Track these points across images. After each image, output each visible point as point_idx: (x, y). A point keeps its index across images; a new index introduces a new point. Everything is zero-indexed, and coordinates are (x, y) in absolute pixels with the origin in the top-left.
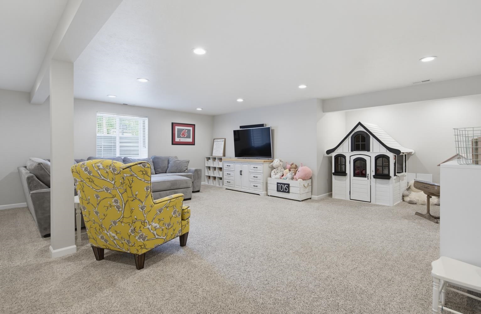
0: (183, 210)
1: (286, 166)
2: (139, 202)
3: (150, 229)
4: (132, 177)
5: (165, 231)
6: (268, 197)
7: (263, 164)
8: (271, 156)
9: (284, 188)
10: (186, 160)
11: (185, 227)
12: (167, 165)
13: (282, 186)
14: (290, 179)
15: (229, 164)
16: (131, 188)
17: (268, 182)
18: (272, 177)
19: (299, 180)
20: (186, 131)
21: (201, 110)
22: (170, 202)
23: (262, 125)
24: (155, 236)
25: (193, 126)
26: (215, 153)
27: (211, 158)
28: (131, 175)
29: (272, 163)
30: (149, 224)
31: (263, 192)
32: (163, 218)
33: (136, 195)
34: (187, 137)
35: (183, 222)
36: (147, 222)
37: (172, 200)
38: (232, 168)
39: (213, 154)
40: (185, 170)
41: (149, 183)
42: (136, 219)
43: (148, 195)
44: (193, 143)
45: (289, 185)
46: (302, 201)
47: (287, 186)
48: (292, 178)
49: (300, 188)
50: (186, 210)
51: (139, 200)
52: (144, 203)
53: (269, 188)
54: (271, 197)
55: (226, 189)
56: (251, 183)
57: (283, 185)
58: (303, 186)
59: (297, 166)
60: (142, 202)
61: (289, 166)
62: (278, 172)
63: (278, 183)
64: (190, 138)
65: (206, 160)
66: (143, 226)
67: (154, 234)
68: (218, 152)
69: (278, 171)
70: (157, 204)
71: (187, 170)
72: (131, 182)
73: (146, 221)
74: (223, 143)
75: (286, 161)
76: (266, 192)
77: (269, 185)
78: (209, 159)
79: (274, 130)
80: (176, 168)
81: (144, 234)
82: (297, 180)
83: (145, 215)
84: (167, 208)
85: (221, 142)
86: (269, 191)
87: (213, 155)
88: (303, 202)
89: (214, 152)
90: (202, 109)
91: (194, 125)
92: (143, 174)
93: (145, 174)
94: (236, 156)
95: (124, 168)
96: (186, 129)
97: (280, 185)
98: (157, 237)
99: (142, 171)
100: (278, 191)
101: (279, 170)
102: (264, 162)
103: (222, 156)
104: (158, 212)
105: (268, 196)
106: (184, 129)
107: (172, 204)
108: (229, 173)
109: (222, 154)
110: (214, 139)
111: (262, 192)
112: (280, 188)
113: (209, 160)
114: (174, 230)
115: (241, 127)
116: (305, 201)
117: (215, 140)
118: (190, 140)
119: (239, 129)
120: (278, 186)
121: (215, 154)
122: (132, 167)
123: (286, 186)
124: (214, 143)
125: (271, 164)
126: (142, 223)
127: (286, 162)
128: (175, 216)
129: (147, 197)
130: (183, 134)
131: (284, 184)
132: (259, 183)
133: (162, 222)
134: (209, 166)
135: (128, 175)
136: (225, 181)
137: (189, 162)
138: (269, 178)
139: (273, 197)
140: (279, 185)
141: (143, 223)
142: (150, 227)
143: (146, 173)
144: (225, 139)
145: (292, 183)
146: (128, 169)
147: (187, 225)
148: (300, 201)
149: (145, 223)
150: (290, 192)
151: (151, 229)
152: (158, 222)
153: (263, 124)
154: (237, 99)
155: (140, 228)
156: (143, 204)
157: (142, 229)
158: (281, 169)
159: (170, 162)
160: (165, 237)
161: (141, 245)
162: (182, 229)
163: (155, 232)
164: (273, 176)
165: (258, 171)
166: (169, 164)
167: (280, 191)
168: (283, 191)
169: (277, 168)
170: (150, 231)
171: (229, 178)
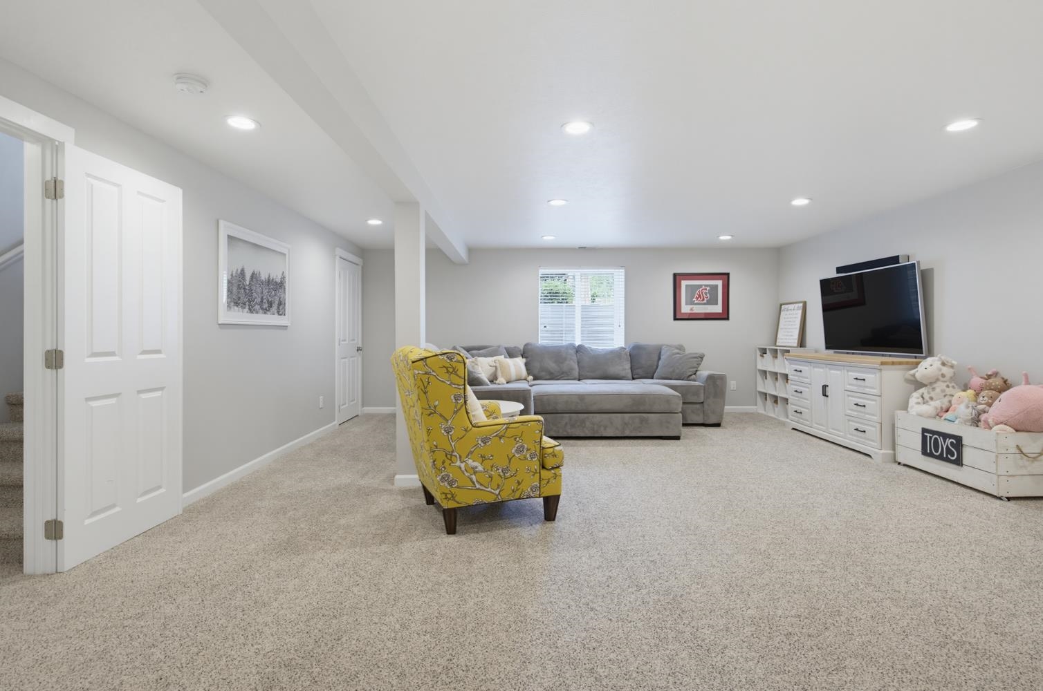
0: (544, 448)
1: (969, 381)
2: (441, 419)
3: (463, 469)
4: (427, 376)
5: (497, 480)
6: (896, 466)
7: (881, 370)
8: (921, 347)
9: (945, 447)
10: (696, 354)
11: (548, 483)
12: (656, 363)
13: (936, 440)
14: (965, 422)
15: (799, 368)
16: (425, 393)
17: (898, 424)
18: (909, 409)
19: (995, 428)
20: (706, 289)
21: (730, 240)
22: (506, 428)
23: (895, 259)
24: (474, 484)
25: (725, 277)
26: (782, 339)
27: (768, 351)
28: (426, 373)
29: (915, 370)
30: (460, 460)
31: (882, 452)
32: (492, 456)
33: (435, 407)
34: (709, 303)
35: (544, 472)
36: (456, 456)
37: (512, 426)
38: (807, 378)
39: (778, 341)
40: (691, 375)
41: (460, 389)
42: (436, 447)
43: (460, 409)
44: (725, 316)
45: (959, 440)
46: (1009, 499)
47: (952, 443)
48: (976, 421)
49: (997, 457)
50: (550, 451)
51: (441, 415)
52: (450, 421)
53: (898, 441)
54: (907, 469)
55: (793, 429)
56: (849, 420)
57: (940, 439)
58: (1015, 450)
59: (1009, 381)
60: (447, 421)
61: (977, 381)
62: (934, 398)
63: (924, 430)
64: (717, 304)
65: (759, 353)
66: (448, 462)
67: (471, 480)
68: (788, 336)
69: (933, 394)
70: (479, 427)
71: (695, 374)
72: (426, 384)
73: (455, 454)
74: (800, 312)
75: (970, 367)
76: (892, 452)
77: (899, 432)
78: (764, 351)
79: (932, 269)
80: (671, 370)
81: (451, 475)
82: (991, 428)
83: (453, 444)
84: (500, 438)
85: (794, 312)
86: (899, 449)
87: (777, 344)
88: (1011, 504)
89: (779, 336)
90: (732, 236)
91: (728, 274)
92: (448, 372)
93: (451, 373)
94: (827, 348)
95: (414, 360)
96: (705, 286)
97: (931, 438)
98: (478, 486)
99: (447, 368)
100: (924, 452)
101: (938, 390)
102: (882, 363)
103: (796, 345)
104: (480, 442)
105: (899, 463)
106: (701, 286)
107: (510, 433)
108: (800, 389)
109: (796, 341)
110: (781, 305)
111: (879, 452)
112: (930, 446)
113: (764, 355)
114: (519, 483)
115: (839, 270)
116: (1022, 502)
117: (783, 306)
118: (718, 309)
119: (834, 274)
120: (924, 439)
121: (782, 341)
122: (428, 359)
123: (949, 441)
124: (782, 313)
125: (912, 372)
126: (446, 456)
127: (970, 369)
128: (522, 458)
129: (455, 412)
130: (700, 296)
131: (945, 436)
132: (866, 422)
133: (488, 463)
134: (763, 369)
135: (420, 372)
136: (791, 408)
137: (702, 358)
138: (900, 413)
139: (911, 470)
140: (928, 435)
141: (449, 456)
142: (463, 466)
143: (454, 370)
144: (805, 304)
145: (970, 436)
146: (420, 362)
147: (552, 481)
148: (1000, 498)
149: (453, 457)
150: (965, 462)
151: (466, 470)
152: (481, 459)
153: (898, 256)
154: (791, 201)
155: (443, 462)
156: (448, 422)
157: (446, 464)
158: (945, 388)
159: (662, 357)
160: (498, 490)
161: (446, 492)
162: (542, 486)
163: (474, 477)
164: (912, 407)
165: (867, 390)
166: (660, 362)
167: (931, 455)
168: (940, 458)
169: (931, 384)
170: (464, 474)
171: (798, 400)
